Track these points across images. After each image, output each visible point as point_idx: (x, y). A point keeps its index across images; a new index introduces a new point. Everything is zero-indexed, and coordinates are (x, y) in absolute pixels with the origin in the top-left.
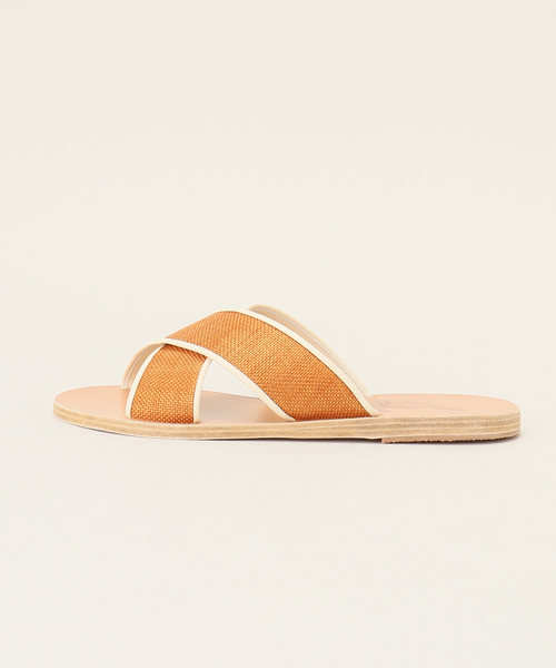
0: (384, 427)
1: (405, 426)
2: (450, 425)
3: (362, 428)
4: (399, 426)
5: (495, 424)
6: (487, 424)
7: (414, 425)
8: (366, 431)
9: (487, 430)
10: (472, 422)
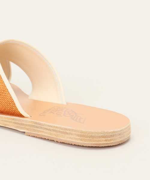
0: (26, 125)
1: (37, 127)
2: (59, 132)
3: (16, 123)
4: (34, 126)
5: (87, 137)
6: (81, 136)
7: (41, 128)
8: (18, 125)
9: (81, 140)
10: (72, 132)
